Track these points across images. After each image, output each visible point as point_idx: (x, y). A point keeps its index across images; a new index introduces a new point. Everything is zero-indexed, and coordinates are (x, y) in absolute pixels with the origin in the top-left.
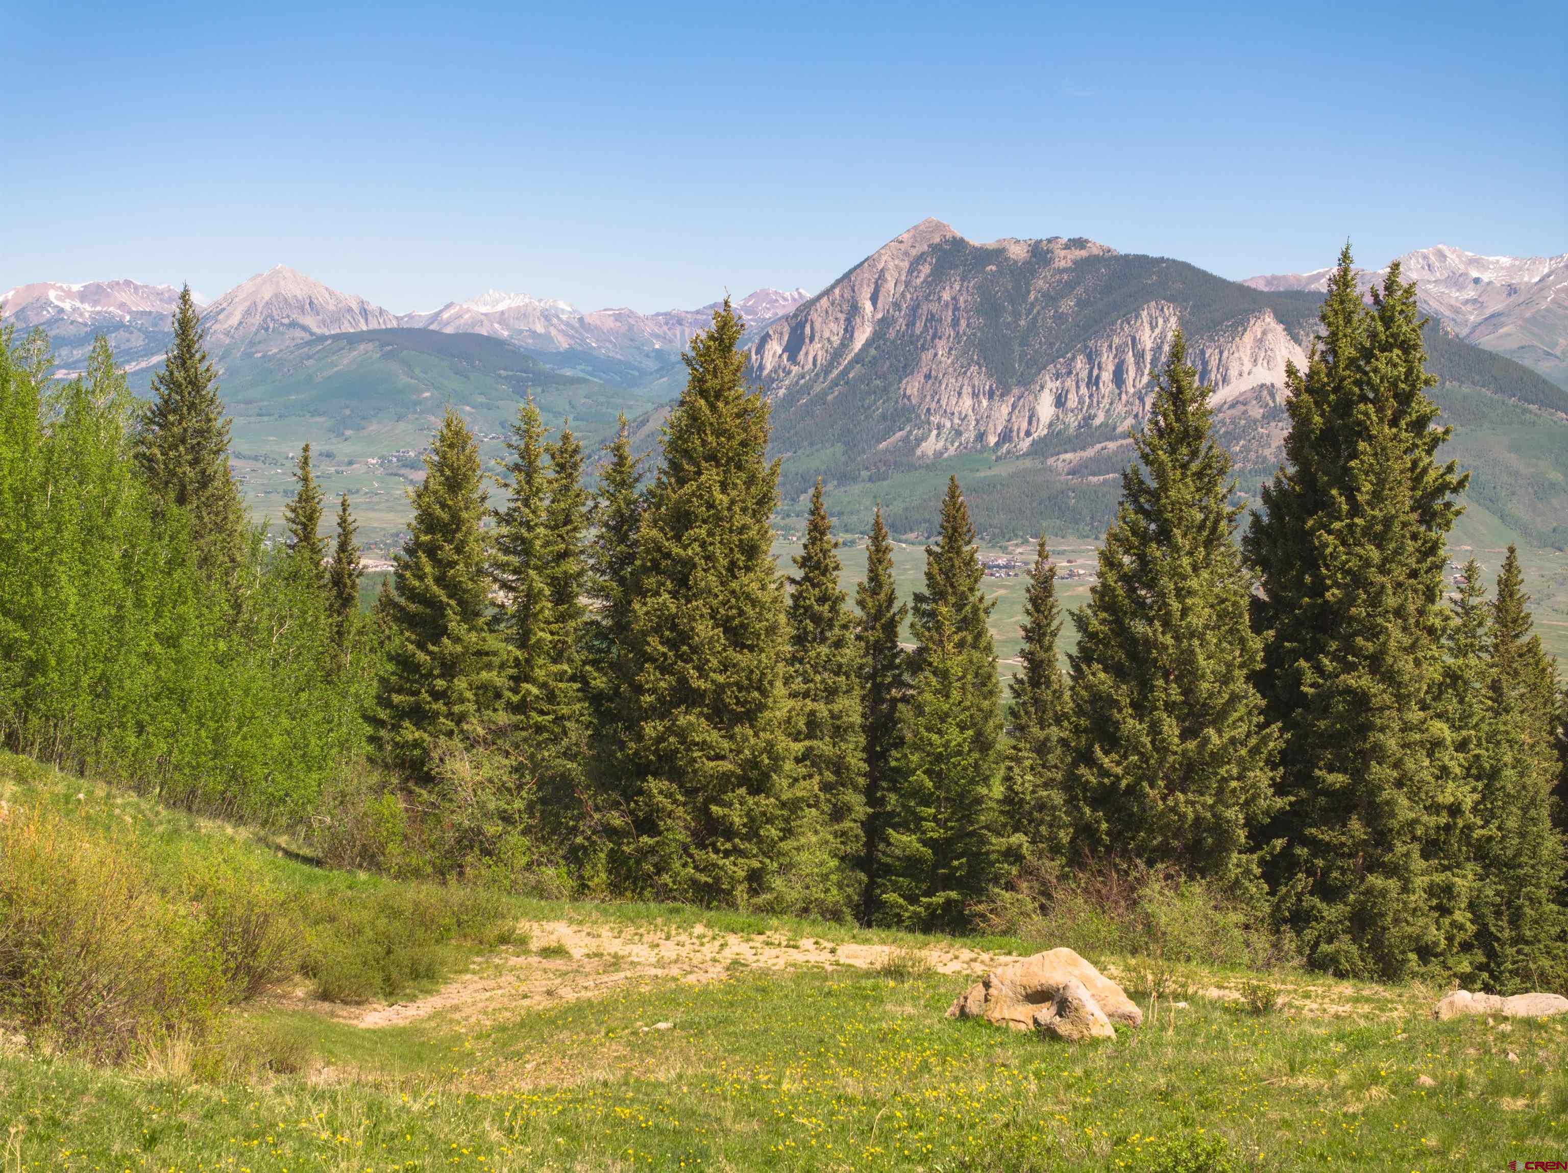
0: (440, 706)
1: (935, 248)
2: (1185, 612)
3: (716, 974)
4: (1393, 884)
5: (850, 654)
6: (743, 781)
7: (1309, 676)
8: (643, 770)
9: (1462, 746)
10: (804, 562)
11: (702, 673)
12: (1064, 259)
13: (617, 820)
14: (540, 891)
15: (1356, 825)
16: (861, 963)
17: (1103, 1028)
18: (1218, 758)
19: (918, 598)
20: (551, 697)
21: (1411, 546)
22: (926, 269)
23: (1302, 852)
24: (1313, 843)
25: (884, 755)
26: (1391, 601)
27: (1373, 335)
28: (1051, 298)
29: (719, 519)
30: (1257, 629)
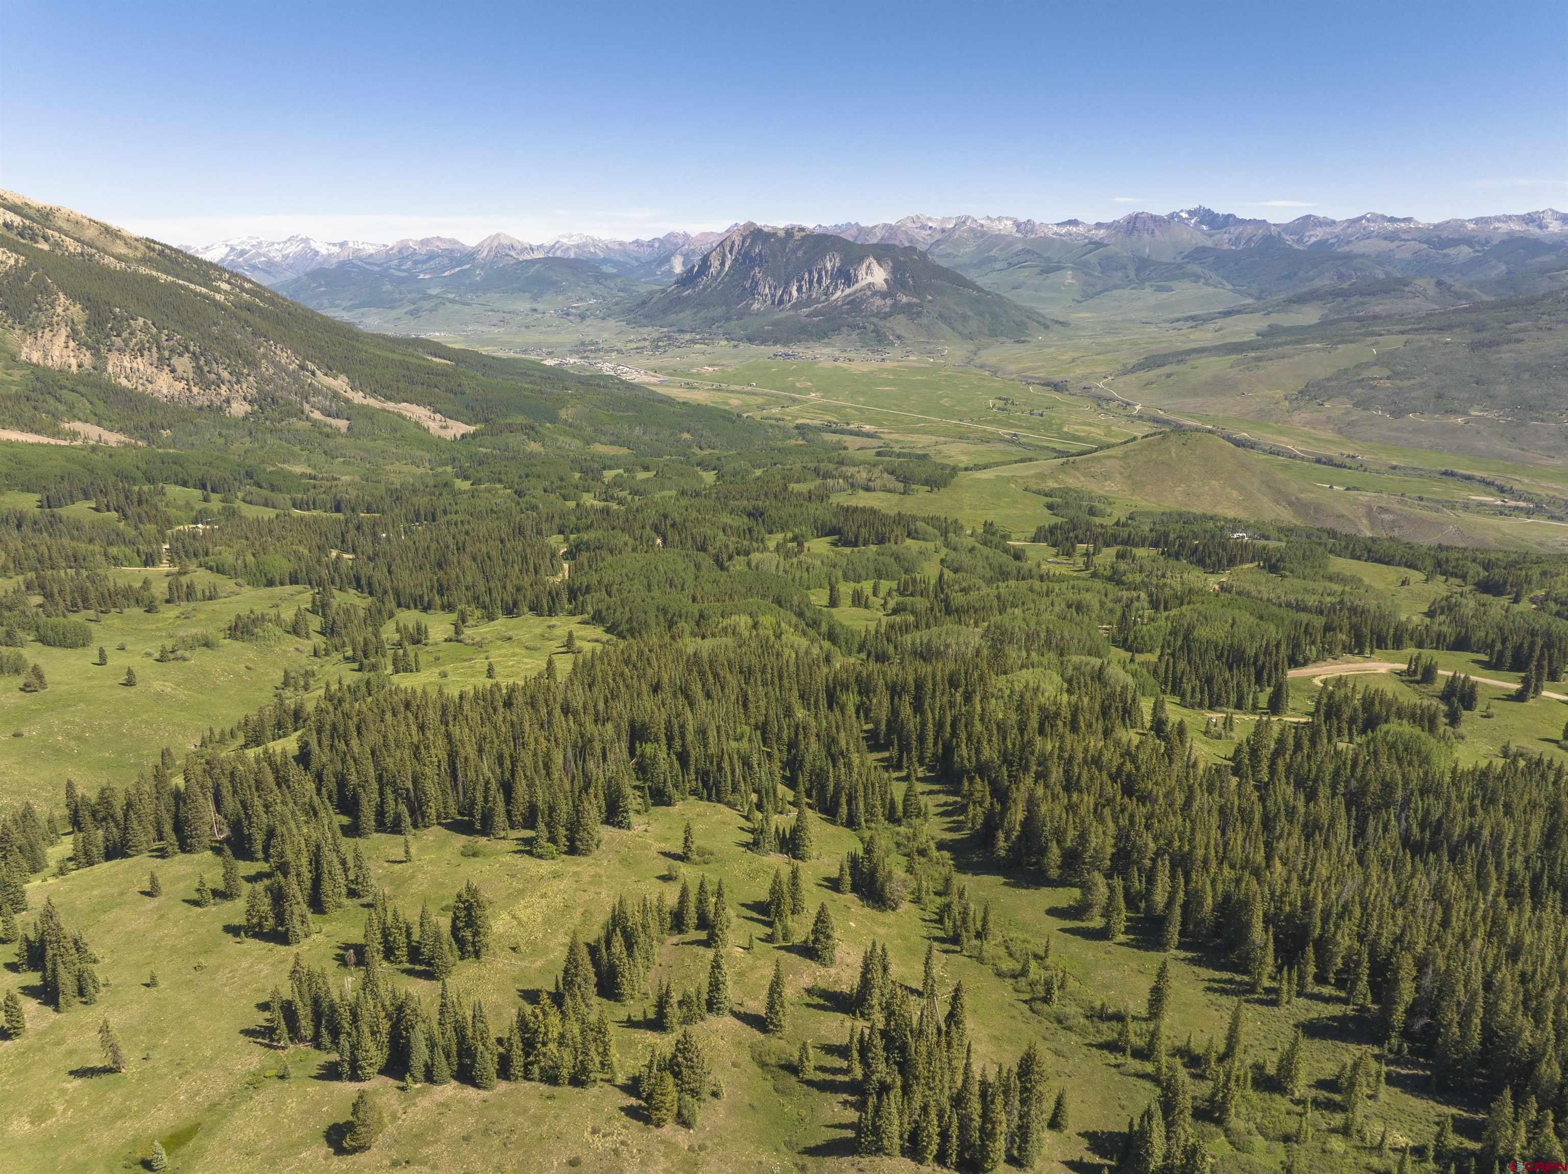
1: (751, 232)
22: (749, 240)
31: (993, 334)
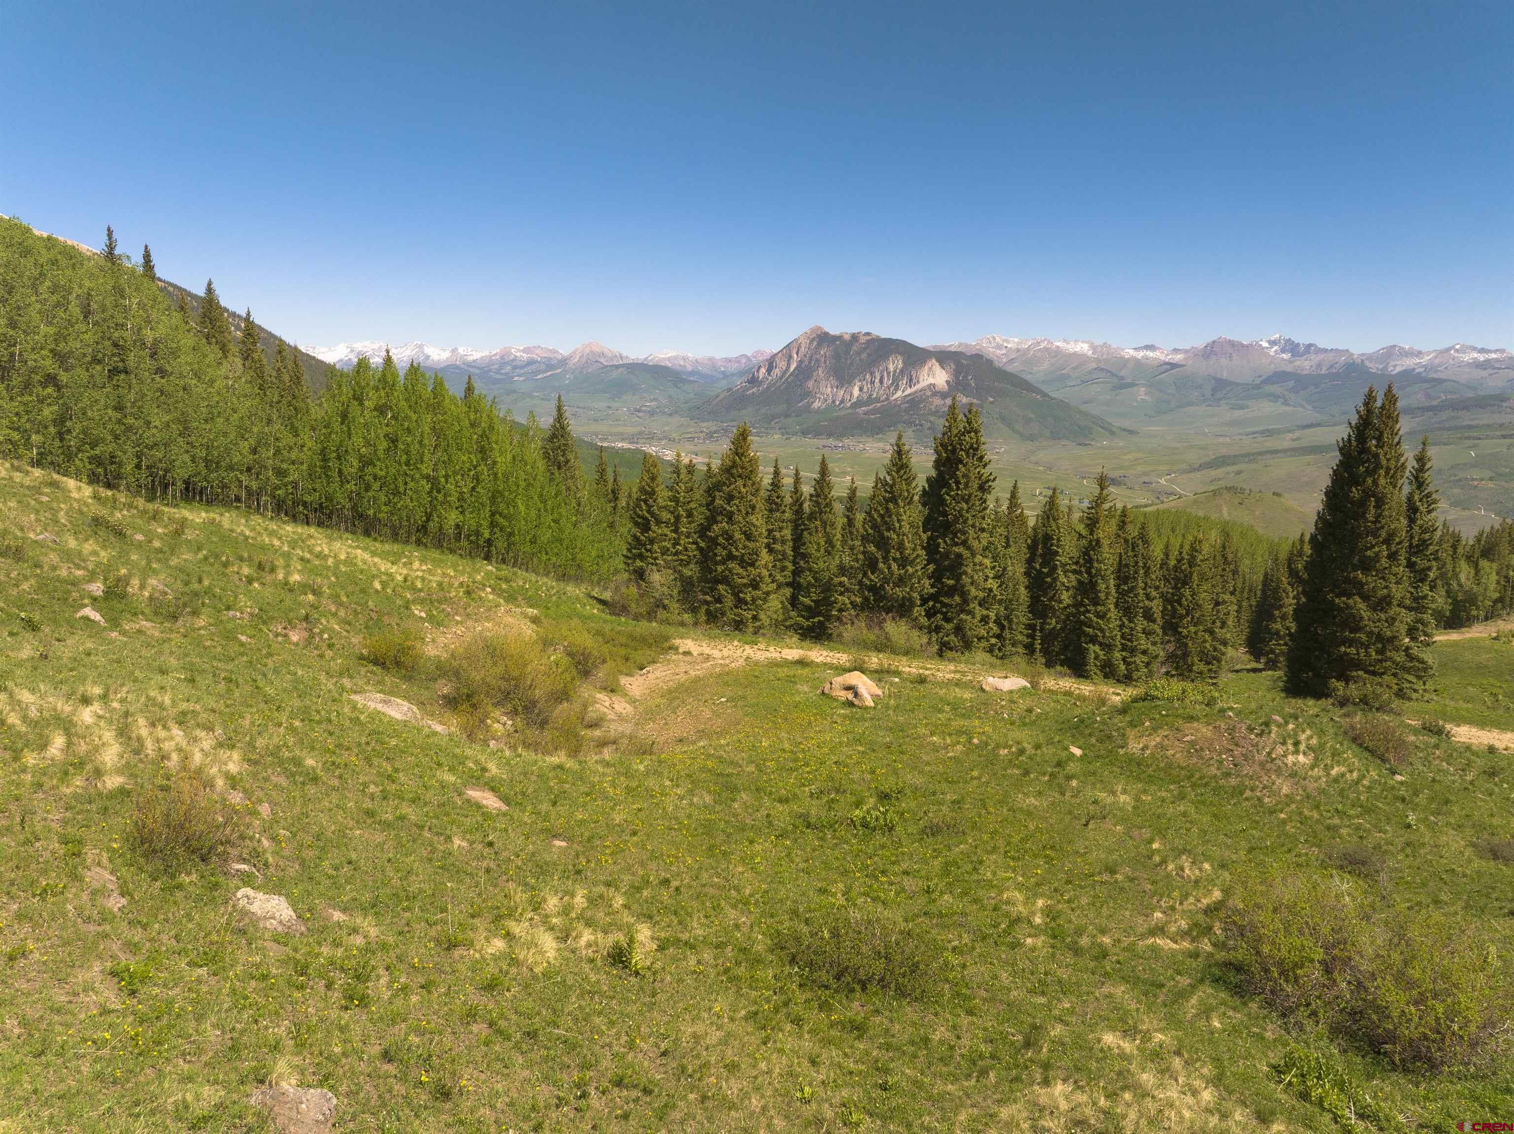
0: (649, 554)
1: (818, 336)
2: (900, 527)
3: (741, 662)
4: (969, 618)
5: (788, 515)
6: (751, 585)
7: (942, 545)
8: (718, 582)
9: (993, 568)
10: (772, 484)
11: (737, 550)
12: (863, 339)
13: (708, 598)
14: (683, 624)
15: (957, 599)
16: (790, 658)
17: (870, 703)
18: (911, 576)
19: (811, 495)
20: (686, 549)
21: (978, 503)
22: (815, 343)
23: (938, 605)
24: (941, 602)
25: (799, 548)
26: (970, 522)
27: (965, 428)
28: (859, 353)
29: (742, 497)
30: (924, 532)
31: (1055, 436)
